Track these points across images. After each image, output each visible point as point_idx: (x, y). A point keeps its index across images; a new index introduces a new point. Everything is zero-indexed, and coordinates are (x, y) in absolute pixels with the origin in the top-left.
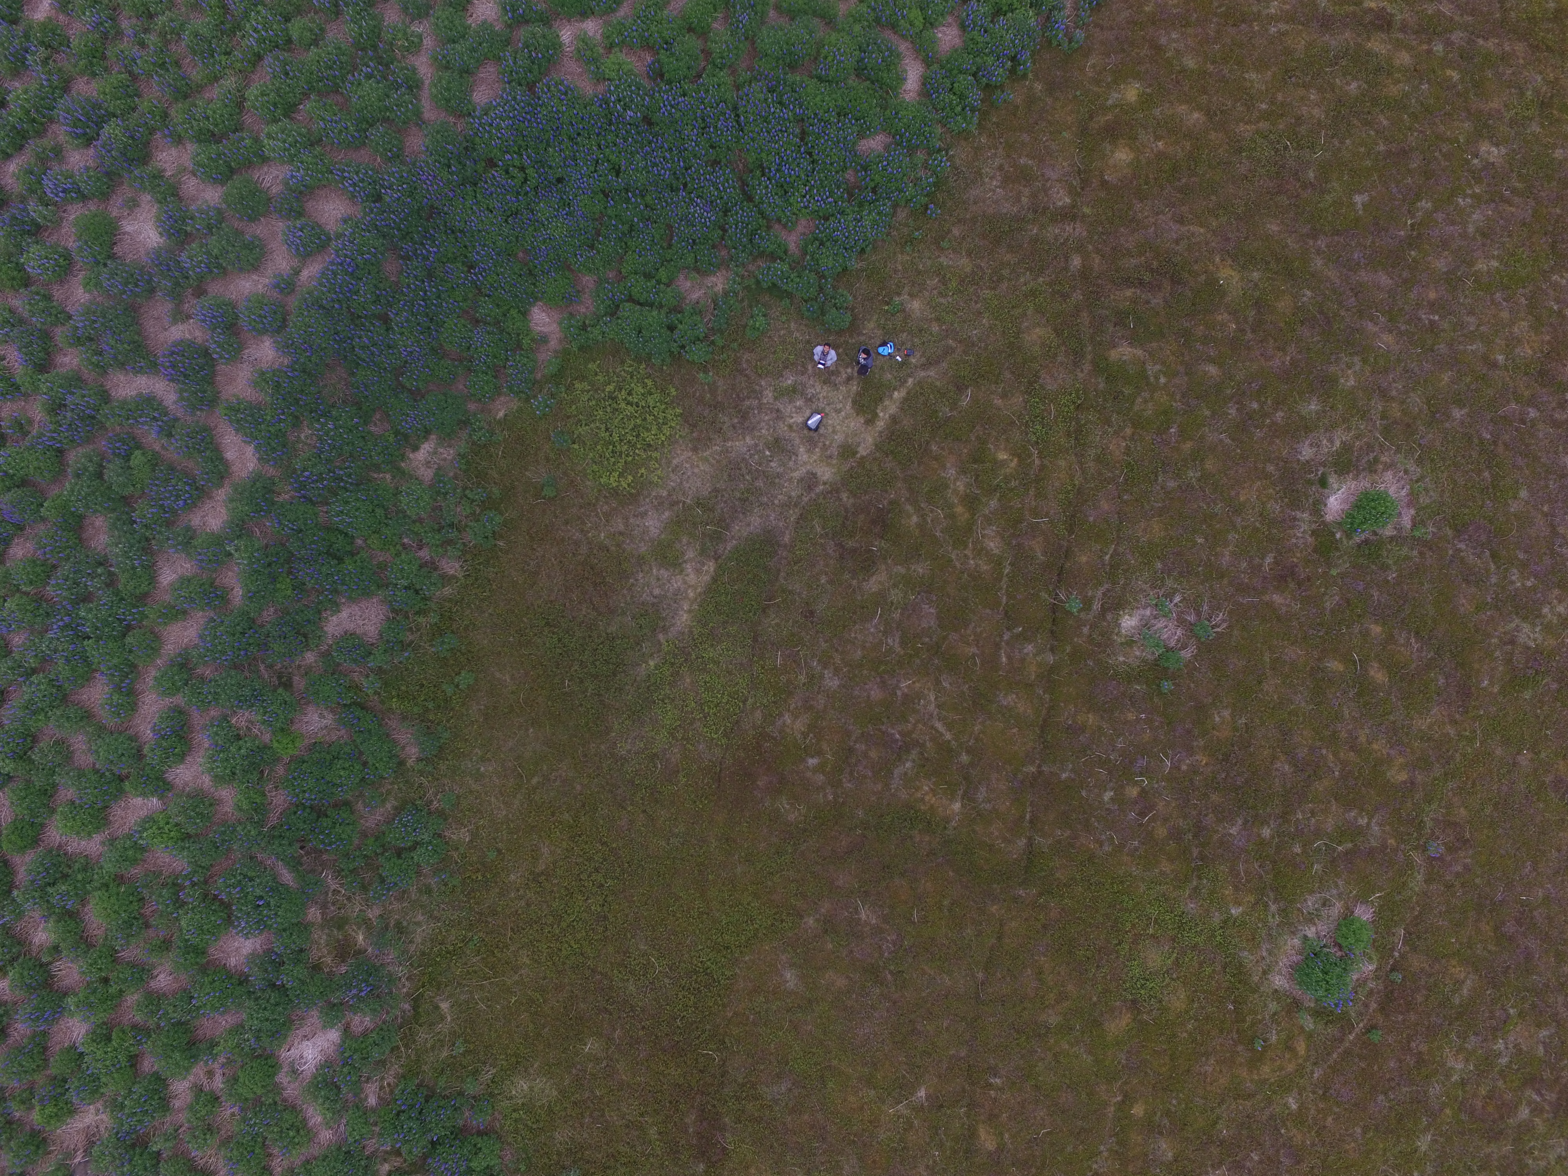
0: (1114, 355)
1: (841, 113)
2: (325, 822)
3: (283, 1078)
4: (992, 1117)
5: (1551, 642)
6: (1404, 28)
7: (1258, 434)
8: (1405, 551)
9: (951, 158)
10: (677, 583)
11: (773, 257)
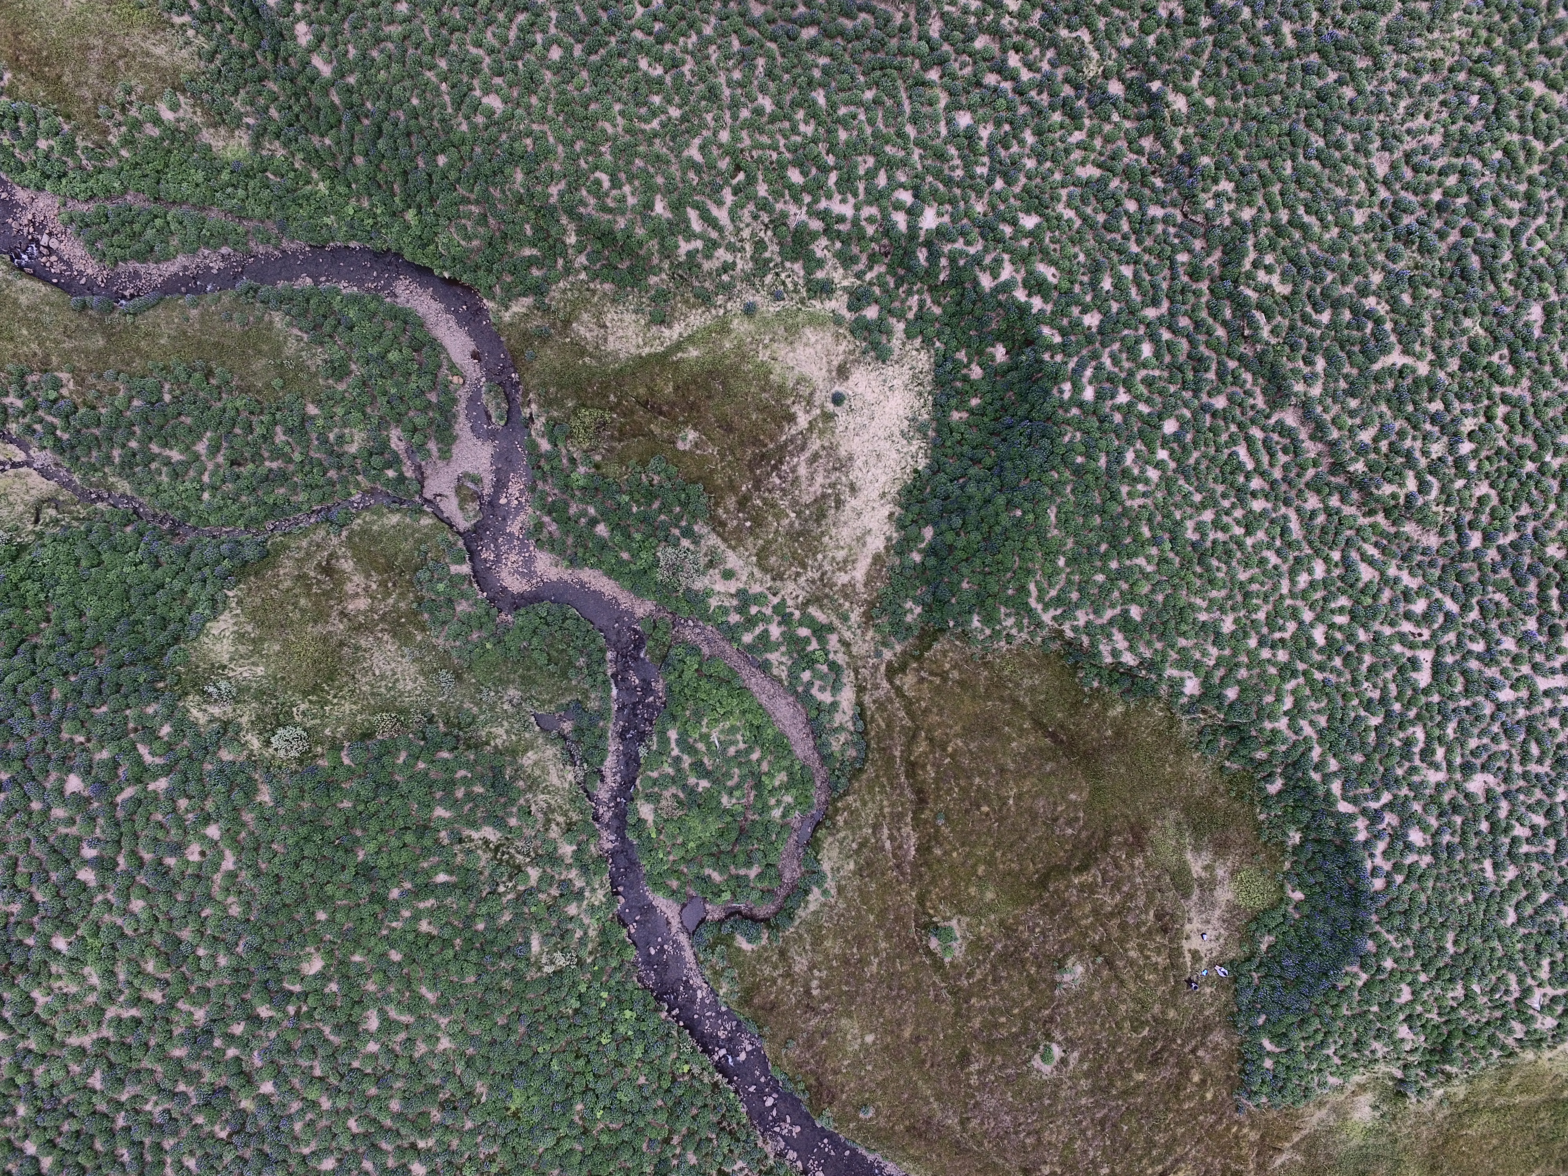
0: (1147, 1029)
1: (1278, 1020)
3: (1192, 675)
4: (988, 814)
5: (966, 1070)
7: (1092, 1047)
8: (1027, 1056)
9: (1238, 1035)
10: (1200, 864)
11: (1257, 967)
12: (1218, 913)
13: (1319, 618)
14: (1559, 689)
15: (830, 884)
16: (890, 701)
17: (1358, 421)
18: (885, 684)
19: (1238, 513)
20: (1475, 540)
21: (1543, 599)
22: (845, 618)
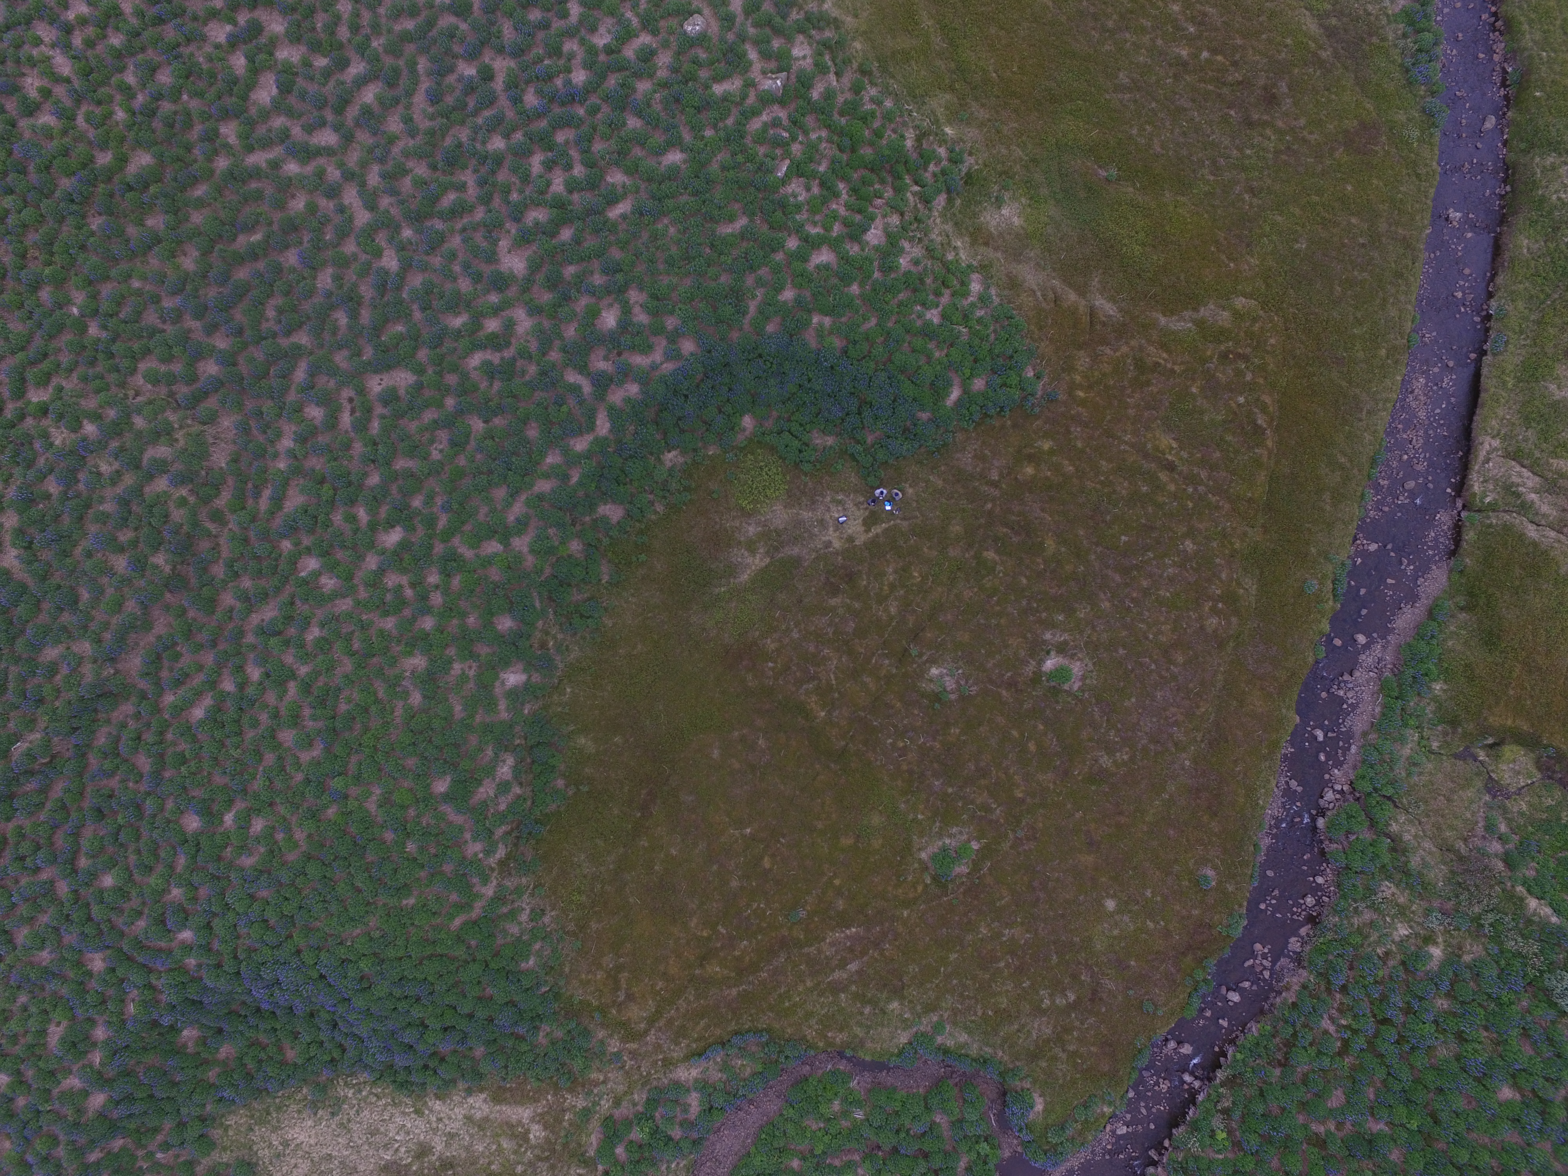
0: (985, 554)
1: (914, 399)
2: (562, 589)
3: (497, 684)
4: (773, 856)
5: (1113, 769)
6: (1180, 474)
7: (1031, 618)
8: (1069, 699)
9: (954, 437)
10: (750, 560)
11: (858, 442)
12: (806, 515)
13: (372, 545)
14: (360, 194)
15: (925, 1025)
16: (670, 1022)
17: (105, 580)
18: (651, 1038)
19: (271, 698)
20: (210, 368)
21: (253, 255)
22: (586, 1114)
